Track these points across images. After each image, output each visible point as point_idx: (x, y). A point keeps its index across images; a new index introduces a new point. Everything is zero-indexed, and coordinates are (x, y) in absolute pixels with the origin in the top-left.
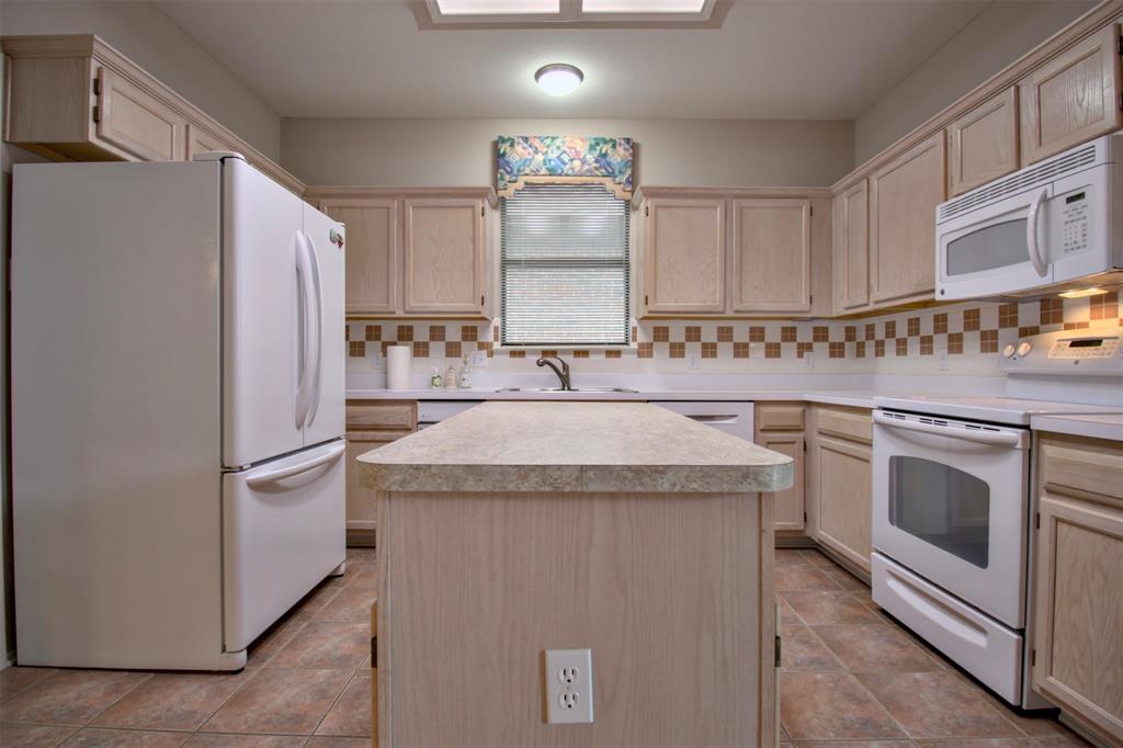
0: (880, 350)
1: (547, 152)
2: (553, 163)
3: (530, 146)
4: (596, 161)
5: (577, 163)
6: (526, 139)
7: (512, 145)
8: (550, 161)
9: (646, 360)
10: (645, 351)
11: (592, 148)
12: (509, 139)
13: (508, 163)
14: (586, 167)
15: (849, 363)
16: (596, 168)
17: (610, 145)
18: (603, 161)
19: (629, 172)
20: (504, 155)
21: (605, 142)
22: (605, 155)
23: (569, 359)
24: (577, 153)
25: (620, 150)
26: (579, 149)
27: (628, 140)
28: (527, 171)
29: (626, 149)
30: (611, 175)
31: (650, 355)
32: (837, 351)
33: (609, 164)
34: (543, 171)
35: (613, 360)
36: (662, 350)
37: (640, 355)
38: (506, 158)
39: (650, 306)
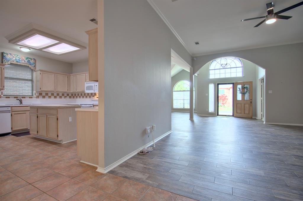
0: (77, 97)
1: (16, 58)
2: (17, 60)
3: (12, 56)
4: (27, 62)
5: (23, 61)
6: (11, 54)
7: (7, 54)
9: (38, 99)
10: (38, 97)
11: (26, 59)
12: (6, 53)
13: (6, 58)
14: (25, 62)
15: (72, 99)
17: (31, 59)
19: (34, 65)
20: (5, 56)
21: (29, 58)
22: (29, 61)
23: (21, 98)
24: (23, 59)
25: (33, 60)
27: (34, 59)
28: (11, 61)
30: (31, 65)
31: (38, 98)
32: (70, 97)
33: (30, 63)
34: (15, 61)
35: (31, 99)
36: (41, 97)
37: (36, 98)
38: (6, 57)
39: (41, 90)
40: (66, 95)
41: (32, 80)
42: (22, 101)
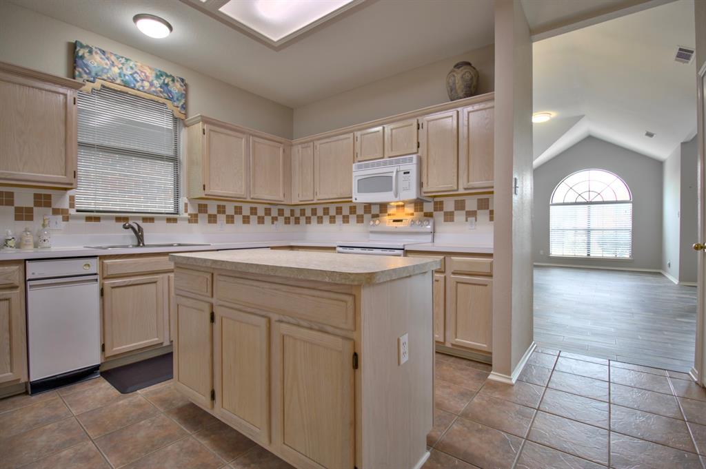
1: (122, 68)
2: (127, 77)
3: (108, 59)
4: (161, 87)
5: (146, 84)
6: (104, 52)
7: (91, 52)
8: (125, 75)
9: (194, 226)
10: (193, 219)
11: (158, 77)
12: (87, 47)
13: (86, 66)
14: (153, 89)
15: (292, 227)
16: (161, 92)
17: (170, 79)
18: (166, 88)
19: (183, 101)
20: (82, 57)
21: (167, 76)
22: (167, 85)
23: (140, 223)
24: (147, 77)
25: (178, 85)
26: (148, 74)
27: (182, 80)
28: (105, 77)
29: (181, 85)
30: (170, 99)
31: (196, 221)
32: (287, 221)
33: (170, 92)
34: (118, 81)
35: (171, 225)
36: (203, 218)
37: (190, 221)
38: (84, 61)
39: (207, 192)
40: (274, 213)
41: (174, 160)
42: (145, 234)
